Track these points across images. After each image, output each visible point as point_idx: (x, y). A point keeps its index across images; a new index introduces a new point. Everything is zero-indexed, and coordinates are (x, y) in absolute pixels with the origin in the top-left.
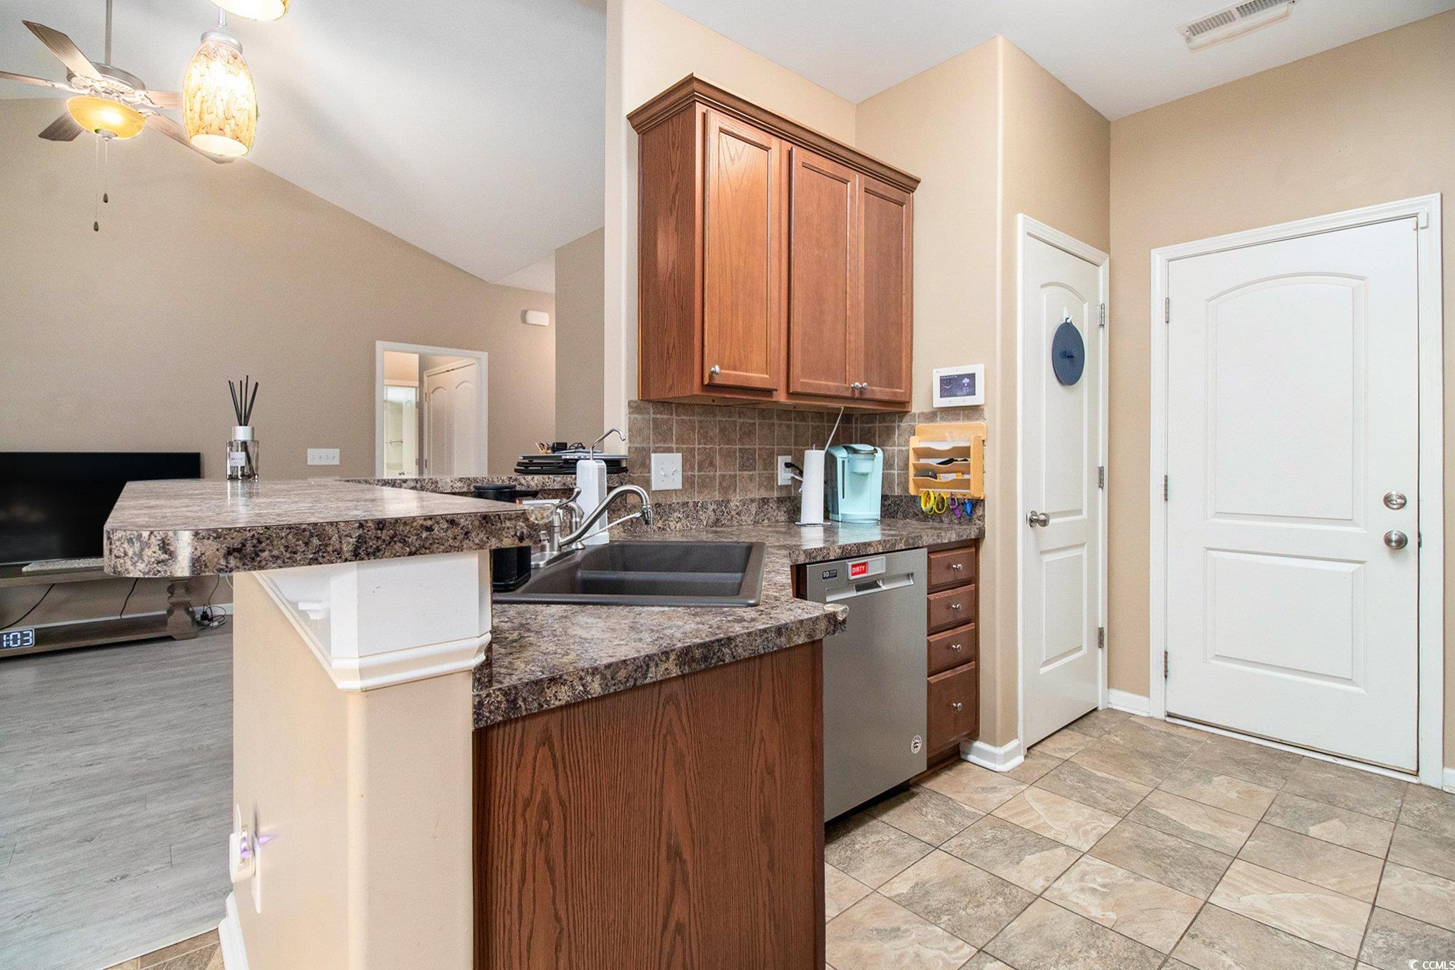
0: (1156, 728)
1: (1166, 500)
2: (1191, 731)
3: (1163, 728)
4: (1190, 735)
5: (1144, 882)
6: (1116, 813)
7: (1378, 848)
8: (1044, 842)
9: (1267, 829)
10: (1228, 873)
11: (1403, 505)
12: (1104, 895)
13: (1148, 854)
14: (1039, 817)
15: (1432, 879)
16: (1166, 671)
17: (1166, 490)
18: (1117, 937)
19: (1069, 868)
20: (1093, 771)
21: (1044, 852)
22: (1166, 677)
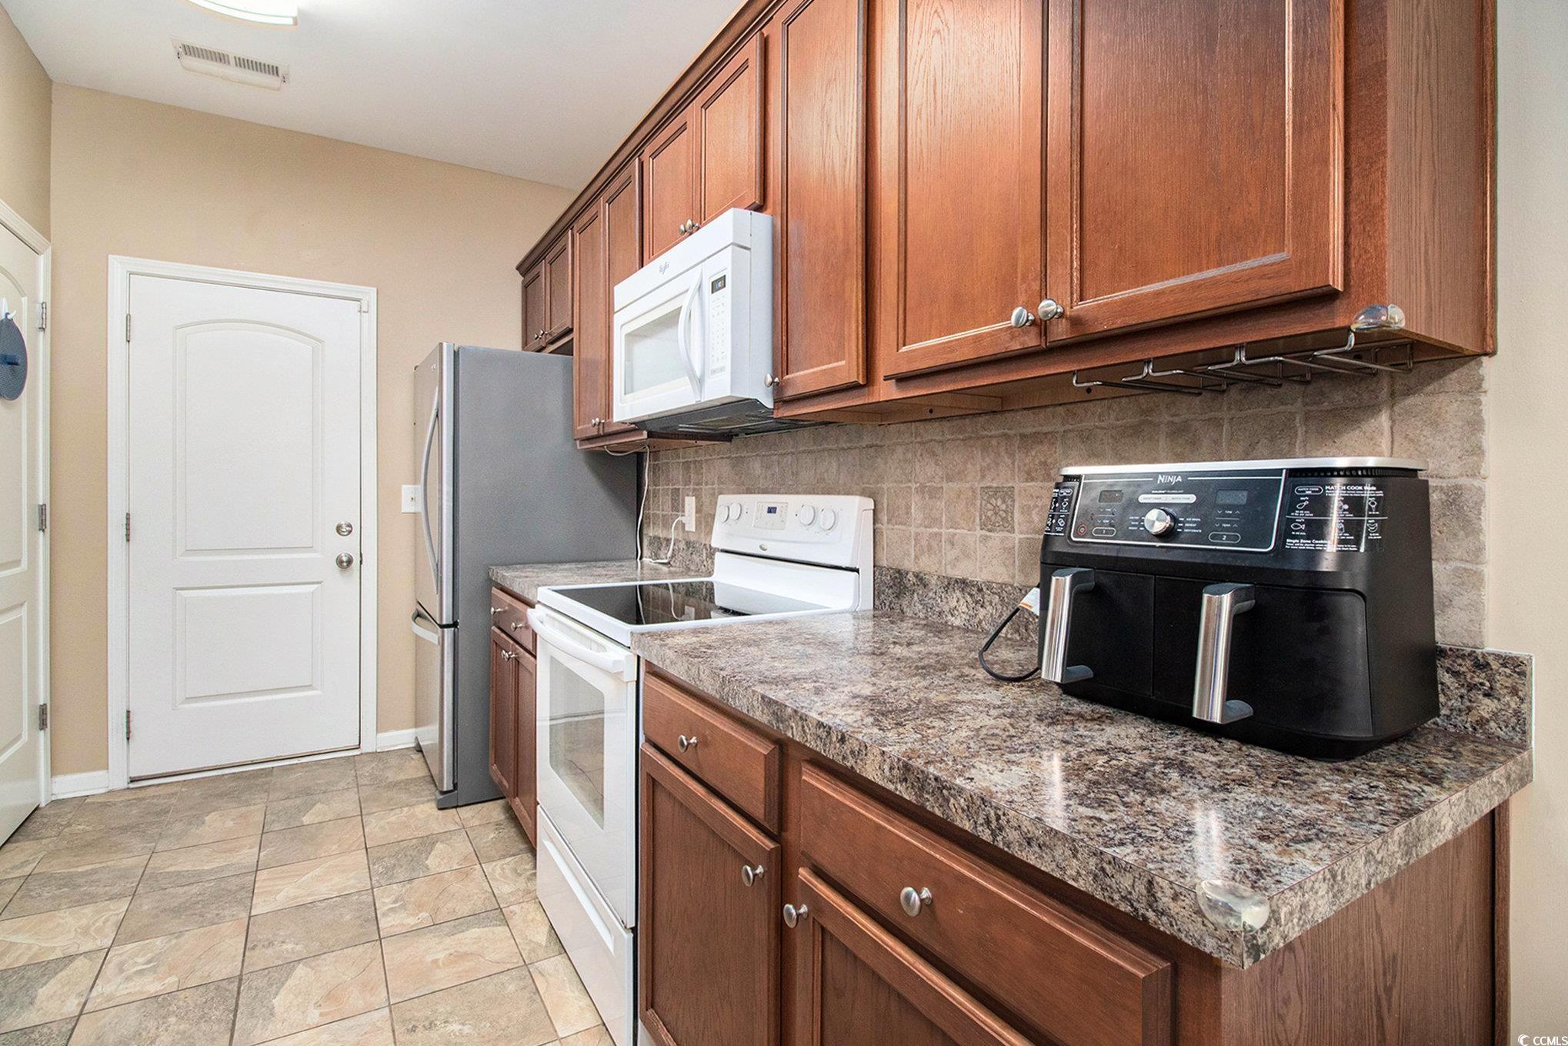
0: (122, 799)
1: (128, 540)
2: (160, 788)
3: (130, 796)
4: (162, 791)
5: (187, 935)
6: (120, 896)
7: (352, 808)
8: (53, 965)
9: (271, 836)
10: (256, 886)
11: (350, 532)
12: (154, 969)
13: (176, 911)
14: (30, 947)
15: (393, 813)
16: (128, 732)
17: (128, 529)
18: (187, 993)
19: (100, 971)
20: (72, 870)
21: (60, 974)
22: (128, 739)
